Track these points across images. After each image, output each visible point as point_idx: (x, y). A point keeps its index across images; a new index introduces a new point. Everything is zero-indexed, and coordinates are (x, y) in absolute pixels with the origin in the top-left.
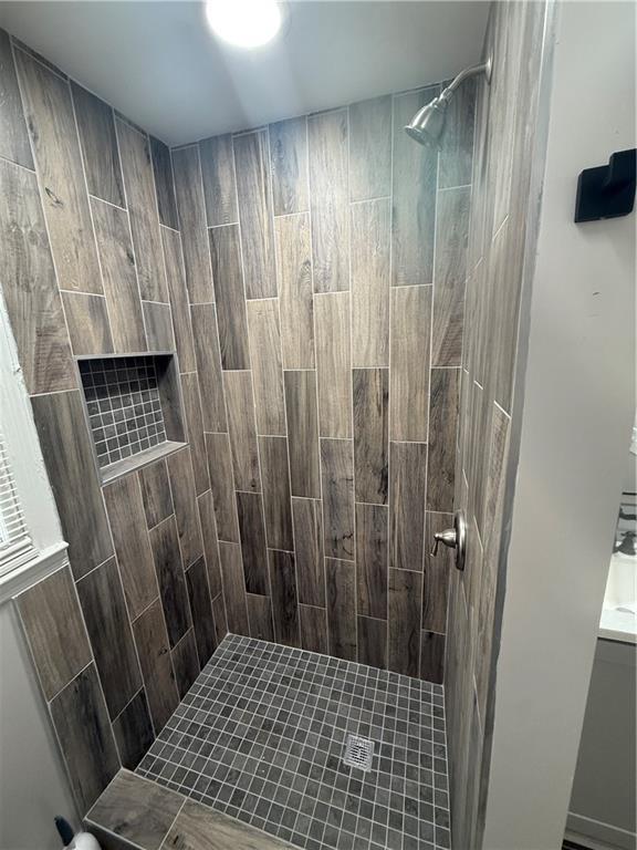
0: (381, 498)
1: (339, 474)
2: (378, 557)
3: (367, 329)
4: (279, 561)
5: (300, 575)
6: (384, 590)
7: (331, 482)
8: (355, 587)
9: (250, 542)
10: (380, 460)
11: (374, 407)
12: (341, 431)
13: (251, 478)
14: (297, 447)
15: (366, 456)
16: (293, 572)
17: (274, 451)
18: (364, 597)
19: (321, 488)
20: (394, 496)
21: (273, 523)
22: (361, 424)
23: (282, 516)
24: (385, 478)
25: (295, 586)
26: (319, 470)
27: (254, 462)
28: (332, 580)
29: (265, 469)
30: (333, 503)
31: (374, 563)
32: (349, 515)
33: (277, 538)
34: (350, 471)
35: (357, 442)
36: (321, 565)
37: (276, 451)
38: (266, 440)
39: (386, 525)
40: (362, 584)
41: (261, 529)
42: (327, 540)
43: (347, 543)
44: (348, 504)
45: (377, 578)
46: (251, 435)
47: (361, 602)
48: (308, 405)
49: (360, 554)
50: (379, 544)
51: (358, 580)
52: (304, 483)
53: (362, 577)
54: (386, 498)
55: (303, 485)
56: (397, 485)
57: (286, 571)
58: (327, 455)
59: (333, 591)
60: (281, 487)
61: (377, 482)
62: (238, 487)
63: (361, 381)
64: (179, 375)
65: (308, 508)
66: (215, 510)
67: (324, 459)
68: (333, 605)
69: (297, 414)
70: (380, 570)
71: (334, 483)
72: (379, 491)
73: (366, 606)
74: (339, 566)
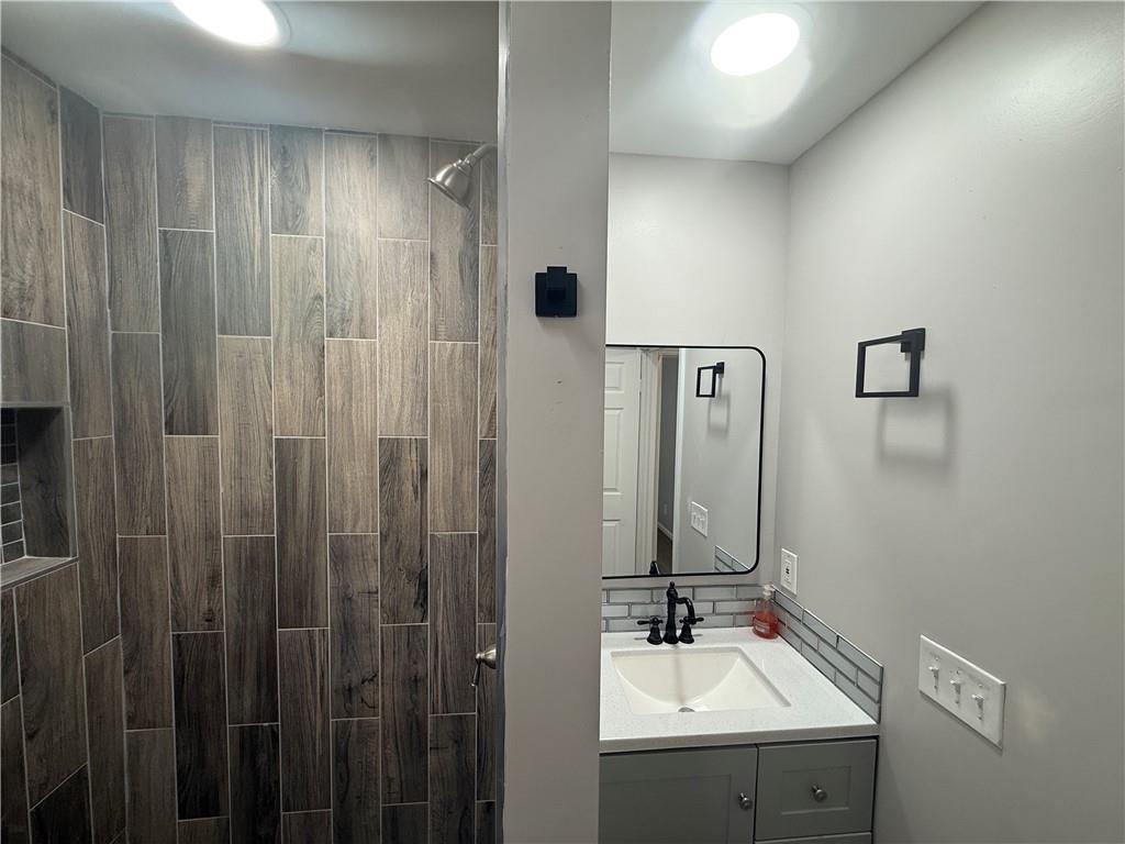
0: (418, 613)
1: (357, 586)
2: (415, 704)
3: (399, 388)
4: (251, 744)
5: (289, 761)
6: (422, 754)
7: (345, 599)
8: (380, 759)
9: (194, 721)
10: (416, 558)
11: (408, 489)
12: (361, 524)
13: (204, 606)
14: (292, 549)
15: (398, 558)
16: (276, 755)
17: (252, 560)
18: (393, 772)
19: (328, 612)
20: (436, 609)
21: (241, 679)
22: (390, 512)
23: (259, 663)
24: (423, 585)
25: (277, 783)
26: (327, 582)
27: (214, 580)
28: (342, 756)
29: (233, 591)
30: (347, 632)
31: (409, 714)
32: (372, 646)
33: (248, 703)
34: (375, 579)
35: (384, 538)
36: (325, 736)
37: (254, 560)
38: (238, 543)
39: (425, 651)
40: (391, 751)
41: (219, 693)
42: (336, 691)
43: (367, 690)
44: (370, 629)
45: (413, 737)
46: (211, 537)
47: (389, 780)
48: (313, 487)
49: (388, 703)
50: (415, 683)
51: (384, 747)
52: (300, 606)
53: (390, 739)
54: (425, 612)
56: (439, 595)
57: (263, 758)
58: (340, 557)
59: (344, 777)
60: (262, 617)
61: (412, 591)
62: (178, 625)
63: (391, 455)
64: (71, 440)
65: (306, 643)
66: (126, 672)
67: (335, 563)
68: (342, 799)
69: (295, 502)
70: (418, 724)
71: (350, 599)
72: (416, 603)
73: (395, 787)
74: (354, 729)
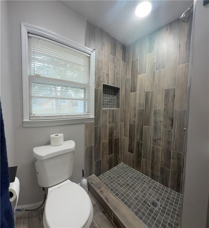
0: (171, 127)
1: (158, 120)
2: (169, 147)
4: (138, 144)
5: (144, 149)
6: (170, 159)
7: (156, 122)
8: (160, 156)
9: (131, 137)
10: (171, 115)
11: (170, 100)
12: (160, 107)
13: (133, 120)
14: (147, 111)
15: (167, 114)
16: (142, 148)
18: (163, 160)
19: (152, 124)
20: (175, 127)
21: (138, 133)
22: (166, 105)
23: (140, 131)
24: (172, 121)
25: (142, 152)
26: (152, 119)
27: (135, 116)
28: (153, 152)
29: (138, 118)
30: (156, 128)
31: (167, 149)
32: (160, 132)
33: (138, 137)
34: (162, 119)
35: (164, 110)
36: (150, 147)
37: (141, 113)
38: (139, 110)
39: (172, 136)
40: (163, 155)
41: (135, 134)
42: (153, 140)
43: (159, 141)
44: (160, 129)
45: (168, 154)
46: (135, 109)
47: (162, 162)
49: (163, 145)
50: (169, 143)
51: (161, 154)
53: (163, 153)
54: (172, 127)
55: (147, 123)
56: (176, 124)
57: (140, 148)
59: (153, 157)
60: (141, 123)
61: (170, 122)
62: (130, 122)
63: (167, 92)
65: (148, 129)
66: (124, 128)
67: (154, 115)
68: (152, 161)
69: (148, 103)
70: (169, 151)
71: (157, 122)
72: (170, 125)
73: (163, 163)
74: (156, 148)
